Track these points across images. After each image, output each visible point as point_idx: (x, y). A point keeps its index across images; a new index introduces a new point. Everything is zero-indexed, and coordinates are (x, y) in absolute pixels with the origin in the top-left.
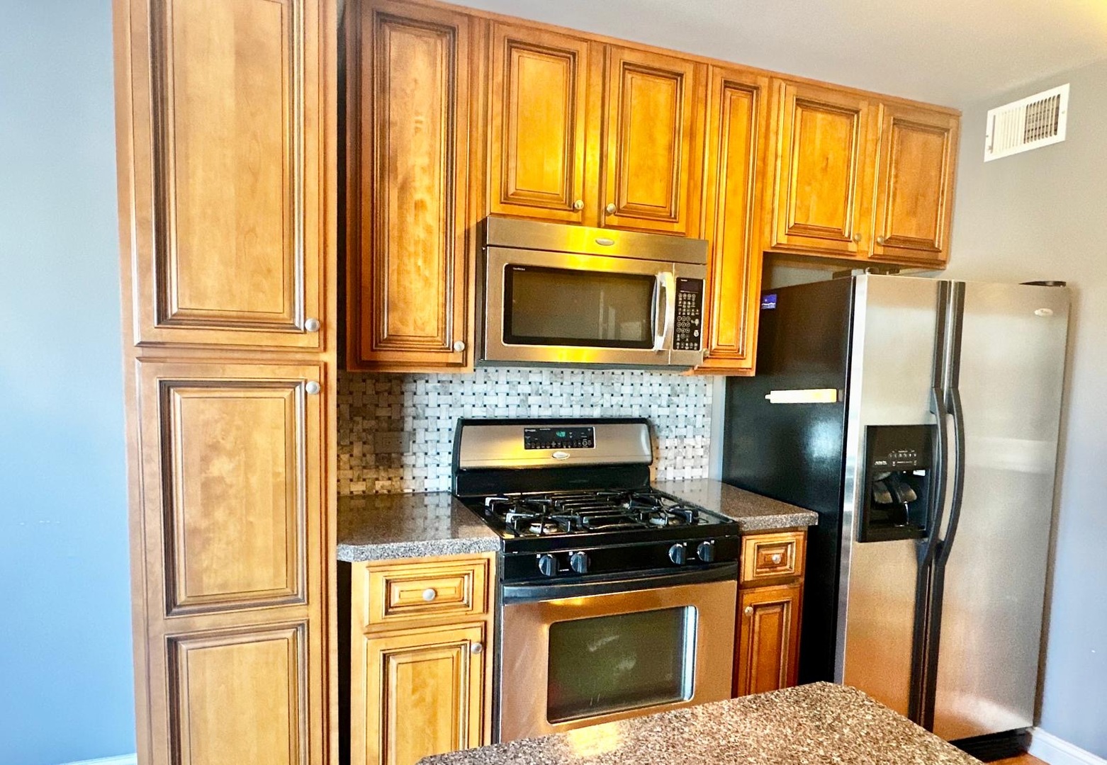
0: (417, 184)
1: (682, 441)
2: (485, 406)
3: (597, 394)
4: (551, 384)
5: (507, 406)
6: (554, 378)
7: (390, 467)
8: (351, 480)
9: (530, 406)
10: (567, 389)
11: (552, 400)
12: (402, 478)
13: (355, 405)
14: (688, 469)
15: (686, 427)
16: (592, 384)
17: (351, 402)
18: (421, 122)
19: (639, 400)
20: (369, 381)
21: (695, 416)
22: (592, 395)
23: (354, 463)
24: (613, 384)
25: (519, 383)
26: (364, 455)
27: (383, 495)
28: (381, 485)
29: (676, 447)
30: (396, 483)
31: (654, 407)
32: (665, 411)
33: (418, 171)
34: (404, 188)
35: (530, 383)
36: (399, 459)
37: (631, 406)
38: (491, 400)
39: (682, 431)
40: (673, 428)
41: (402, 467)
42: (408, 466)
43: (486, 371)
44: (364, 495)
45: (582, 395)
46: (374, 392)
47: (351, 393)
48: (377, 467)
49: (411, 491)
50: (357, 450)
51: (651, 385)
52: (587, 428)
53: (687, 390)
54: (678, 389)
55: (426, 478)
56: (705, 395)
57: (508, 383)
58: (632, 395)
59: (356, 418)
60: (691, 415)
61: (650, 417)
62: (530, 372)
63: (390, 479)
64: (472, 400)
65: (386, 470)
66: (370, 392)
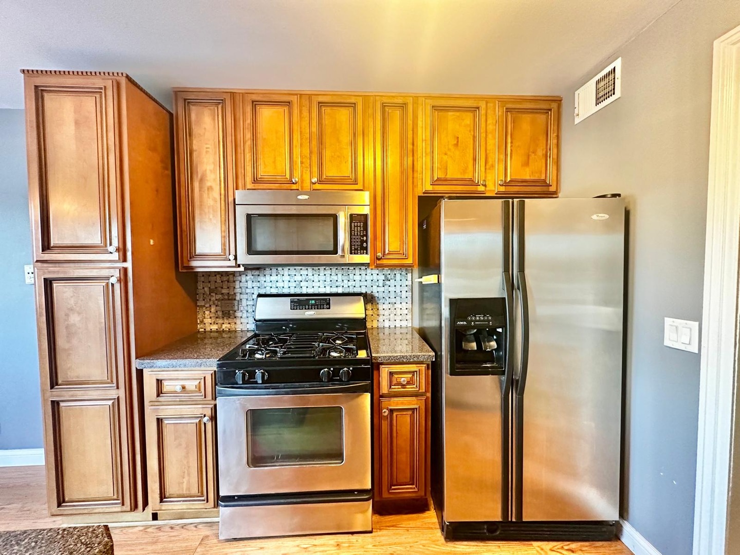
0: (208, 178)
1: (393, 306)
2: (277, 287)
3: (340, 280)
4: (313, 275)
5: (289, 287)
6: (314, 272)
7: (229, 317)
8: (211, 324)
9: (301, 287)
10: (322, 278)
11: (314, 284)
12: (235, 323)
13: (211, 288)
14: (398, 321)
15: (395, 298)
16: (337, 275)
17: (209, 286)
18: (209, 148)
19: (365, 283)
20: (217, 276)
21: (401, 292)
22: (337, 281)
23: (211, 315)
24: (349, 275)
25: (295, 275)
26: (217, 312)
27: (226, 331)
28: (225, 327)
29: (389, 309)
30: (233, 327)
31: (375, 287)
32: (382, 289)
33: (208, 172)
34: (201, 181)
35: (301, 275)
36: (234, 314)
37: (360, 287)
38: (280, 284)
39: (393, 300)
40: (387, 298)
41: (235, 317)
42: (238, 317)
43: (277, 269)
44: (217, 331)
45: (331, 281)
46: (220, 281)
47: (209, 282)
48: (223, 318)
49: (240, 329)
50: (213, 310)
51: (372, 274)
52: (327, 299)
53: (395, 277)
54: (389, 276)
55: (248, 323)
56: (407, 280)
57: (289, 275)
58: (360, 281)
59: (212, 294)
60: (398, 291)
61: (372, 292)
62: (301, 269)
63: (229, 323)
64: (270, 284)
65: (227, 319)
66: (219, 281)
